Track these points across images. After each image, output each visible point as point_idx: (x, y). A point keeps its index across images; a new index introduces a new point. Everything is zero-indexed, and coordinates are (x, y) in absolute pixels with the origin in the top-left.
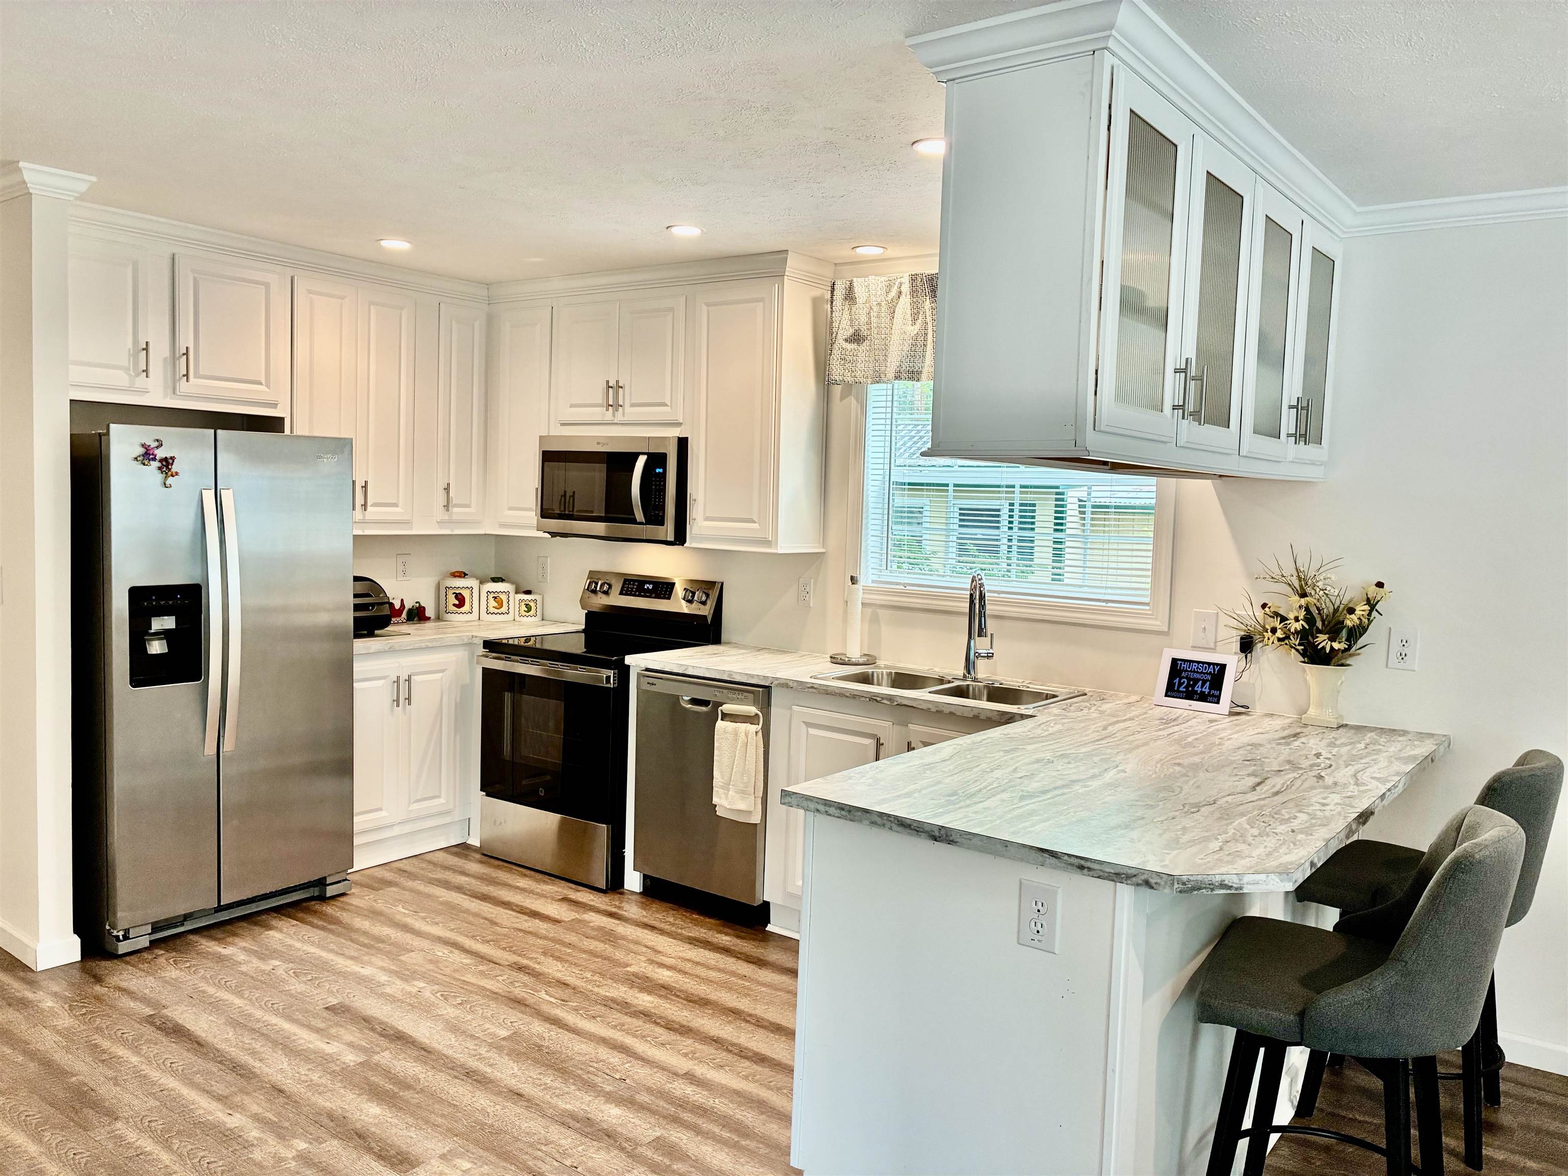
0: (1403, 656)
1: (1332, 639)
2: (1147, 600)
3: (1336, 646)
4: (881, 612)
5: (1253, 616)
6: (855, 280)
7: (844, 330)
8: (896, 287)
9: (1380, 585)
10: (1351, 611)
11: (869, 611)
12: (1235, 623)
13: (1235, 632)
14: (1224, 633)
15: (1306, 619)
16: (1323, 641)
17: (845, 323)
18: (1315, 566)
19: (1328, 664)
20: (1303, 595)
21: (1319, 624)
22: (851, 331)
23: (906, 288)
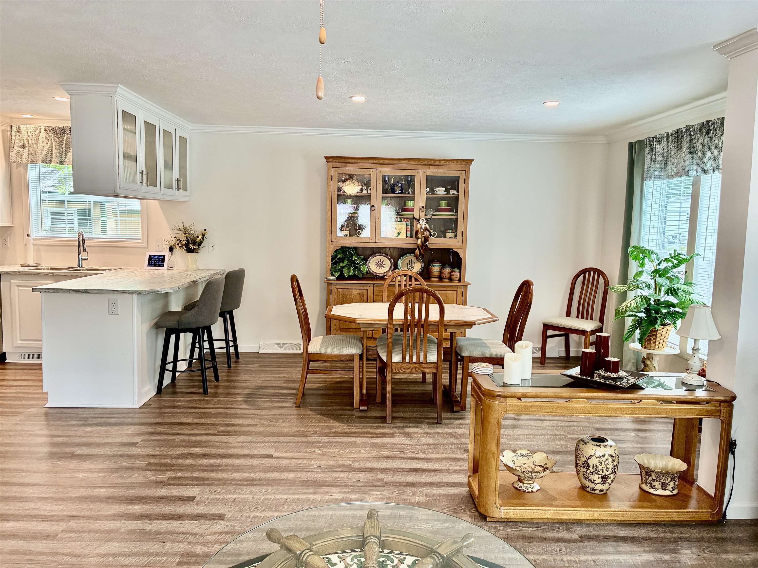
0: (213, 249)
1: (193, 246)
2: (140, 238)
3: (195, 247)
4: (40, 247)
5: (172, 240)
6: (21, 125)
7: (18, 143)
8: (38, 130)
9: (205, 230)
10: (198, 237)
11: (35, 247)
12: (167, 243)
13: (168, 246)
14: (164, 246)
15: (186, 240)
16: (191, 246)
17: (17, 140)
18: (188, 226)
19: (193, 252)
20: (185, 234)
21: (190, 242)
22: (20, 144)
23: (43, 130)
